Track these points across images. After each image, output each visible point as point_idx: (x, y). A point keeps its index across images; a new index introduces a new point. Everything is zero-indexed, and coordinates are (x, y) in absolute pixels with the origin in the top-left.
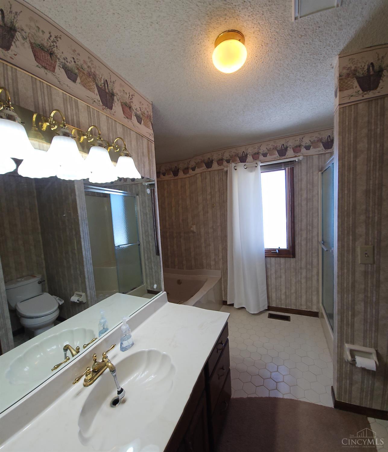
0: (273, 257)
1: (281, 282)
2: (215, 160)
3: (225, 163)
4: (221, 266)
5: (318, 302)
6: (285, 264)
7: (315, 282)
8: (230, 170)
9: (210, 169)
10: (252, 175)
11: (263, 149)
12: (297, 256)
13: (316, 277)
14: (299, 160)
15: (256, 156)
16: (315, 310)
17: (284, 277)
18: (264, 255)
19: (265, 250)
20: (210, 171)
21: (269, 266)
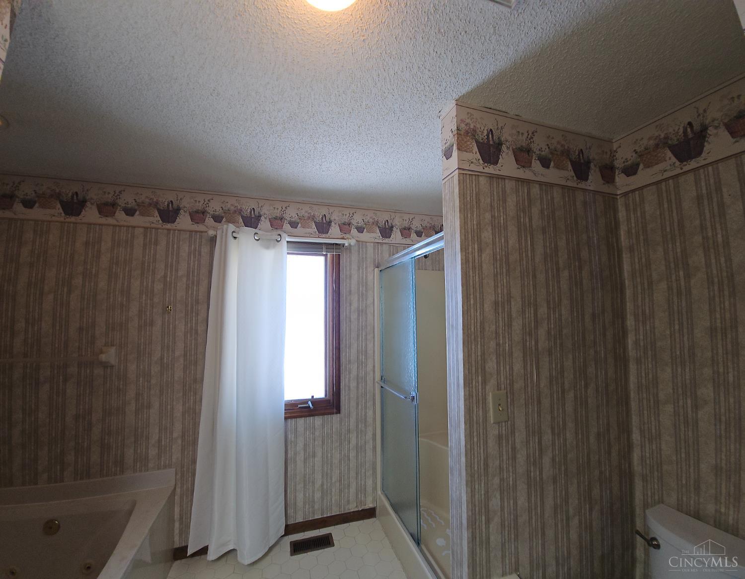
0: (301, 417)
1: (314, 466)
2: (185, 209)
3: (209, 221)
4: (176, 455)
5: (375, 489)
6: (323, 428)
7: (369, 453)
8: (222, 238)
9: (169, 226)
10: (268, 256)
11: (291, 213)
12: (343, 407)
13: (371, 442)
14: (350, 245)
15: (277, 223)
16: (369, 505)
17: (319, 454)
18: (283, 416)
19: (286, 405)
20: (169, 230)
21: (291, 437)
